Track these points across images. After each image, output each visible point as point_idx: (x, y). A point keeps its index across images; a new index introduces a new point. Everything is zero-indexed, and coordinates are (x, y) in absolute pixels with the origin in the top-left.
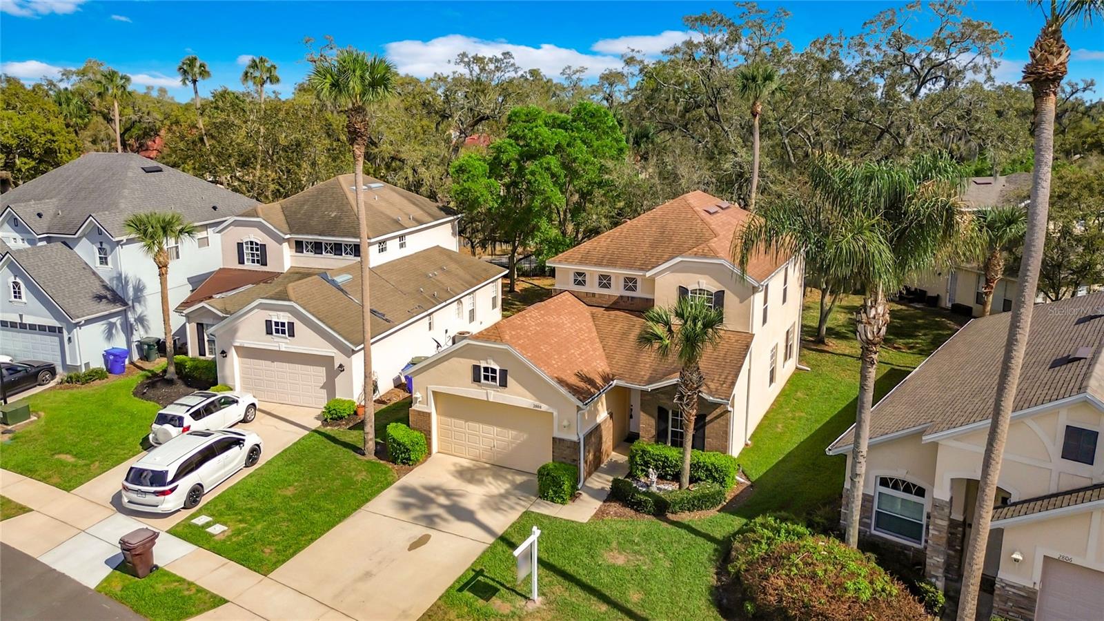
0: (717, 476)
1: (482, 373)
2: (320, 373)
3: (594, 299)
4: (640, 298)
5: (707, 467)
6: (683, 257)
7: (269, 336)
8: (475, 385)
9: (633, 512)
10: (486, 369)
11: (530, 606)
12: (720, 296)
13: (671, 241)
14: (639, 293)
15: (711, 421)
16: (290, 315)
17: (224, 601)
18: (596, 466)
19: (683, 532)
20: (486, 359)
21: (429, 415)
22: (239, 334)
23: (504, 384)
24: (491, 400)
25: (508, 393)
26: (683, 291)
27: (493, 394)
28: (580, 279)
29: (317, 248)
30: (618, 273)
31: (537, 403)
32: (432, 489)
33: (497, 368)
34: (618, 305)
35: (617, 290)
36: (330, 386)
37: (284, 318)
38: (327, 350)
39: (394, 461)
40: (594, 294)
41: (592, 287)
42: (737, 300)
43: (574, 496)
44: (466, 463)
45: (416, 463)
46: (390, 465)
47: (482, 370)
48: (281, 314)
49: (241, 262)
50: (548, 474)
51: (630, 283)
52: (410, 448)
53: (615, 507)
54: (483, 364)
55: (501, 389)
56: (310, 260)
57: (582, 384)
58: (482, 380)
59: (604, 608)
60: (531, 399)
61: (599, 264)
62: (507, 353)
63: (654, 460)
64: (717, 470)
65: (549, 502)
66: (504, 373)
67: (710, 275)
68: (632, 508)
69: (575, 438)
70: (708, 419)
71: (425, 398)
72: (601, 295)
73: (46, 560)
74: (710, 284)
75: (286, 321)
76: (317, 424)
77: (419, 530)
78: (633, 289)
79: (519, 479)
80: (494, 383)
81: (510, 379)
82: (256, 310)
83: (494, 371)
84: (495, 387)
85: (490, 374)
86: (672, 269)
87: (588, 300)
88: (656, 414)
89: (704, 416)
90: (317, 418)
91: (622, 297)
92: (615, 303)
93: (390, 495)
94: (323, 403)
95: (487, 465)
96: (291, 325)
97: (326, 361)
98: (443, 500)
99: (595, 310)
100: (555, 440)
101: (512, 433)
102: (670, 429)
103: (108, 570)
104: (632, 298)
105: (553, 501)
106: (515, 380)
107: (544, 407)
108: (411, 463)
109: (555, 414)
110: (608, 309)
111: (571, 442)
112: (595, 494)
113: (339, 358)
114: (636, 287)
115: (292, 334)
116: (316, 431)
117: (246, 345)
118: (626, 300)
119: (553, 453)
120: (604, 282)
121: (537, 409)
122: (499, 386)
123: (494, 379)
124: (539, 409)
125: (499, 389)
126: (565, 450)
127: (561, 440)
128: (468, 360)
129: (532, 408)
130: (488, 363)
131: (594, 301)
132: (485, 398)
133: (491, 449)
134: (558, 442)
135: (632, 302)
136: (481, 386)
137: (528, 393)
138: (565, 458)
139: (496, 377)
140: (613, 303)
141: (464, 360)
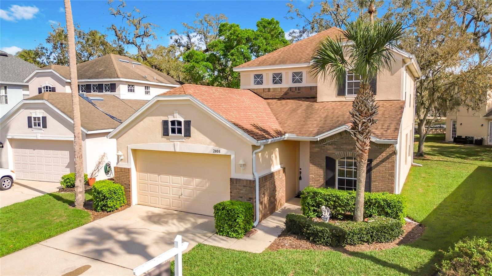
0: (390, 211)
1: (170, 127)
2: (65, 156)
3: (270, 93)
4: (305, 87)
5: (379, 202)
7: (30, 129)
8: (164, 139)
9: (308, 244)
10: (173, 123)
14: (304, 84)
15: (377, 165)
16: (44, 112)
21: (129, 170)
22: (11, 130)
23: (188, 134)
24: (177, 150)
25: (191, 142)
27: (179, 145)
28: (259, 78)
29: (88, 89)
30: (287, 69)
31: (217, 148)
32: (117, 229)
33: (182, 120)
34: (288, 95)
35: (287, 83)
37: (39, 114)
38: (68, 136)
40: (269, 90)
41: (268, 84)
44: (157, 211)
45: (114, 210)
46: (91, 213)
47: (170, 123)
48: (38, 111)
50: (223, 209)
51: (297, 77)
52: (107, 195)
53: (290, 240)
54: (171, 119)
55: (186, 140)
57: (257, 131)
58: (170, 134)
60: (211, 145)
61: (273, 64)
63: (326, 200)
64: (389, 205)
65: (224, 237)
66: (188, 123)
68: (308, 239)
69: (250, 177)
70: (374, 163)
71: (127, 157)
72: (274, 89)
75: (41, 116)
77: (83, 261)
78: (300, 81)
79: (200, 221)
80: (179, 135)
81: (193, 130)
82: (22, 110)
83: (179, 123)
84: (181, 138)
85: (176, 127)
87: (265, 95)
88: (324, 164)
89: (371, 161)
90: (57, 186)
91: (291, 89)
92: (286, 94)
95: (176, 212)
96: (44, 119)
97: (68, 145)
98: (121, 237)
99: (270, 101)
100: (232, 180)
101: (197, 181)
102: (337, 177)
104: (299, 88)
106: (198, 129)
107: (223, 151)
108: (109, 210)
109: (233, 157)
110: (279, 99)
111: (247, 180)
112: (269, 231)
114: (301, 79)
115: (45, 126)
117: (15, 137)
118: (294, 90)
119: (231, 192)
120: (277, 78)
121: (216, 153)
122: (184, 136)
123: (180, 131)
124: (218, 153)
125: (184, 140)
126: (242, 190)
127: (238, 181)
128: (158, 117)
129: (212, 153)
130: (174, 118)
131: (269, 95)
132: (172, 150)
133: (179, 197)
134: (235, 182)
135: (299, 91)
136: (169, 139)
137: (208, 140)
138: (242, 197)
139: (181, 129)
140: (284, 95)
141: (155, 117)
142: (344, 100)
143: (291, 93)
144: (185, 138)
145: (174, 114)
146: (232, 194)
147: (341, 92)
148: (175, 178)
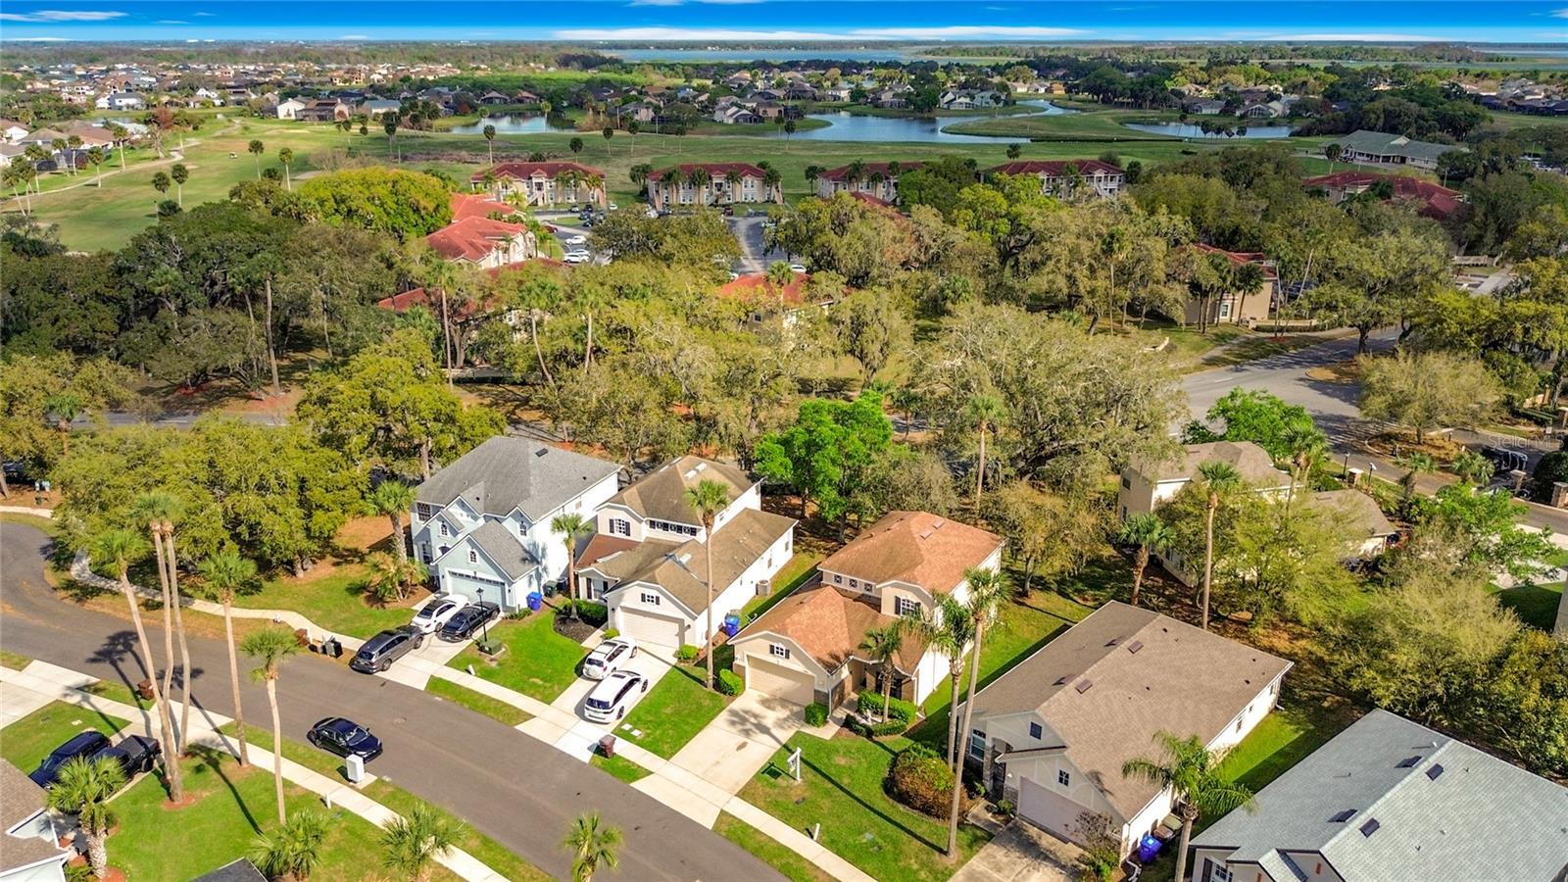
0: (904, 716)
1: (776, 649)
2: (675, 627)
3: (846, 593)
4: (872, 597)
5: (899, 709)
6: (899, 580)
7: (644, 603)
8: (772, 655)
9: (854, 735)
10: (778, 648)
11: (796, 783)
12: (918, 605)
13: (895, 560)
14: (872, 594)
15: (903, 684)
16: (657, 592)
17: (652, 773)
18: (840, 702)
19: (878, 747)
20: (778, 642)
21: (744, 668)
22: (625, 598)
23: (787, 657)
24: (780, 664)
25: (789, 662)
26: (898, 599)
27: (781, 661)
28: (838, 579)
29: (665, 527)
30: (861, 581)
31: (805, 669)
32: (746, 712)
33: (784, 648)
34: (859, 599)
35: (860, 590)
36: (681, 635)
37: (654, 593)
38: (680, 615)
39: (725, 693)
40: (846, 590)
41: (845, 586)
43: (825, 722)
44: (767, 696)
45: (737, 695)
46: (722, 695)
48: (652, 591)
49: (612, 531)
50: (811, 709)
51: (868, 587)
52: (734, 686)
53: (846, 731)
54: (777, 645)
56: (659, 534)
57: (832, 661)
58: (776, 654)
59: (830, 785)
60: (802, 667)
61: (849, 573)
62: (790, 641)
63: (871, 703)
64: (904, 713)
65: (810, 726)
66: (788, 651)
68: (854, 732)
69: (828, 690)
70: (901, 682)
71: (742, 658)
72: (850, 592)
73: (556, 746)
74: (912, 598)
75: (654, 596)
76: (674, 661)
77: (742, 739)
79: (796, 709)
80: (782, 656)
81: (791, 656)
82: (638, 587)
83: (782, 649)
85: (780, 652)
86: (892, 586)
87: (843, 593)
88: (876, 675)
90: (674, 656)
91: (863, 595)
92: (860, 597)
93: (724, 715)
94: (677, 647)
95: (778, 699)
96: (658, 598)
97: (680, 622)
98: (753, 720)
99: (847, 599)
100: (815, 691)
101: (792, 684)
103: (591, 754)
104: (869, 596)
105: (813, 725)
106: (793, 656)
107: (810, 673)
108: (734, 696)
109: (815, 677)
110: (855, 600)
111: (825, 692)
112: (836, 721)
113: (688, 621)
114: (871, 590)
115: (658, 603)
116: (675, 667)
117: (628, 606)
118: (865, 597)
119: (813, 696)
120: (853, 584)
121: (806, 674)
125: (784, 660)
126: (820, 698)
127: (819, 692)
128: (769, 641)
129: (803, 672)
130: (779, 645)
131: (847, 596)
132: (777, 663)
133: (780, 690)
134: (817, 692)
135: (868, 599)
137: (801, 664)
139: (783, 653)
140: (855, 597)
141: (767, 640)
142: (897, 617)
143: (862, 598)
144: (786, 659)
146: (815, 698)
147: (897, 612)
148: (781, 679)
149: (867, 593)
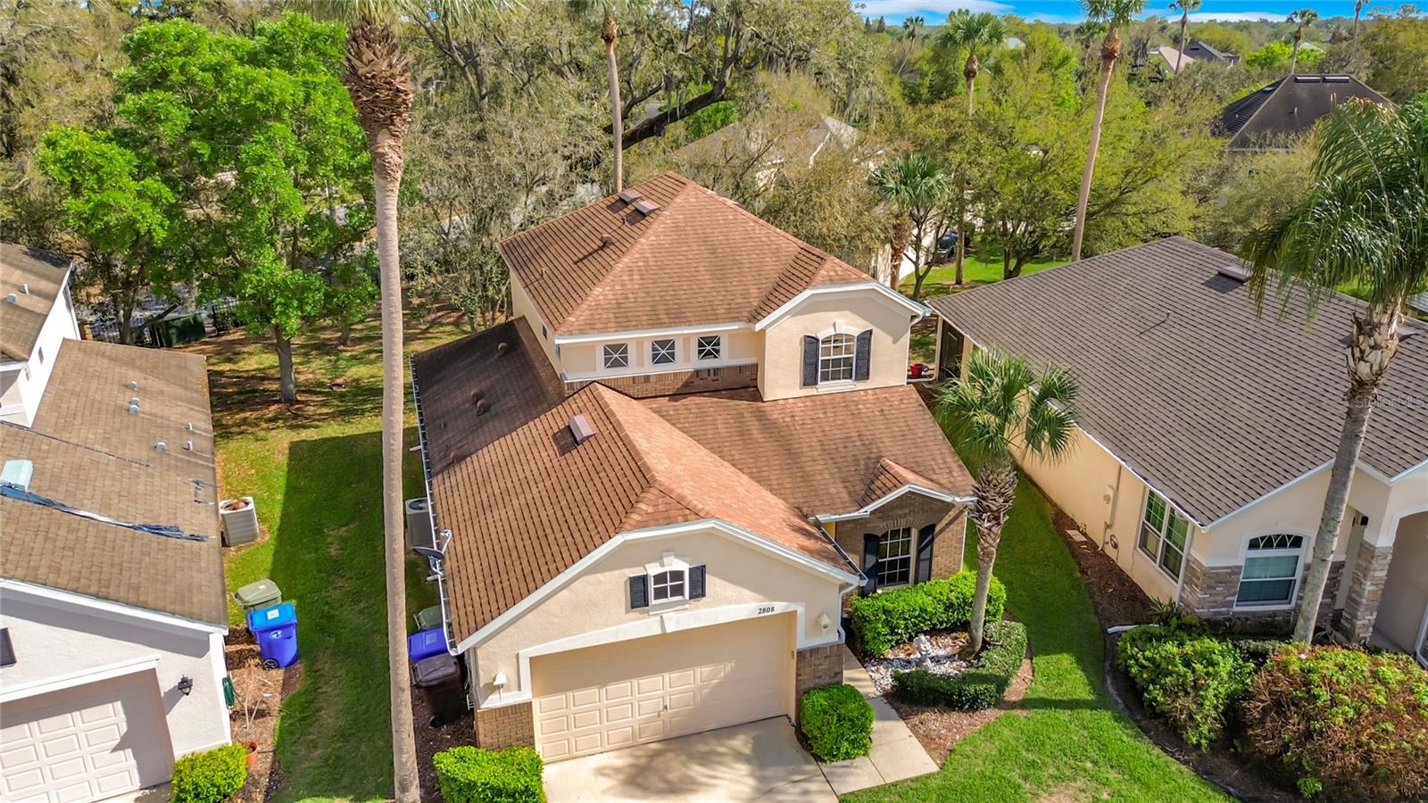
1: (652, 586)
4: (729, 368)
6: (815, 287)
8: (634, 614)
10: (660, 578)
12: (865, 338)
14: (725, 360)
15: (942, 530)
20: (659, 559)
21: (526, 706)
24: (670, 629)
25: (710, 605)
26: (811, 343)
27: (679, 617)
28: (616, 356)
30: (686, 334)
31: (766, 604)
33: (684, 568)
34: (691, 387)
35: (687, 362)
36: (147, 738)
38: (130, 661)
40: (647, 378)
41: (640, 366)
42: (889, 339)
47: (651, 581)
51: (709, 346)
54: (653, 570)
55: (694, 603)
58: (653, 602)
60: (755, 601)
61: (658, 324)
62: (709, 534)
65: (840, 763)
66: (699, 575)
67: (852, 311)
69: (835, 636)
70: (937, 529)
71: (513, 677)
72: (660, 377)
74: (850, 325)
78: (714, 354)
80: (679, 598)
81: (711, 582)
83: (678, 575)
84: (682, 603)
85: (670, 586)
86: (795, 312)
88: (862, 547)
89: (934, 526)
91: (697, 373)
92: (687, 384)
99: (656, 403)
100: (801, 654)
101: (706, 670)
104: (716, 371)
105: (848, 756)
106: (721, 577)
107: (780, 607)
109: (800, 612)
110: (675, 396)
111: (832, 647)
114: (718, 350)
118: (705, 375)
119: (798, 675)
120: (663, 353)
121: (766, 614)
122: (690, 598)
123: (678, 591)
124: (770, 613)
125: (687, 606)
126: (820, 665)
127: (815, 651)
128: (617, 572)
129: (756, 615)
130: (662, 565)
131: (649, 389)
132: (658, 631)
133: (659, 716)
134: (808, 656)
135: (716, 378)
136: (648, 612)
137: (746, 593)
138: (820, 677)
139: (682, 586)
140: (683, 386)
141: (607, 574)
142: (816, 393)
143: (697, 382)
144: (692, 601)
145: (662, 558)
146: (800, 678)
147: (809, 380)
148: (646, 682)
149: (710, 363)
